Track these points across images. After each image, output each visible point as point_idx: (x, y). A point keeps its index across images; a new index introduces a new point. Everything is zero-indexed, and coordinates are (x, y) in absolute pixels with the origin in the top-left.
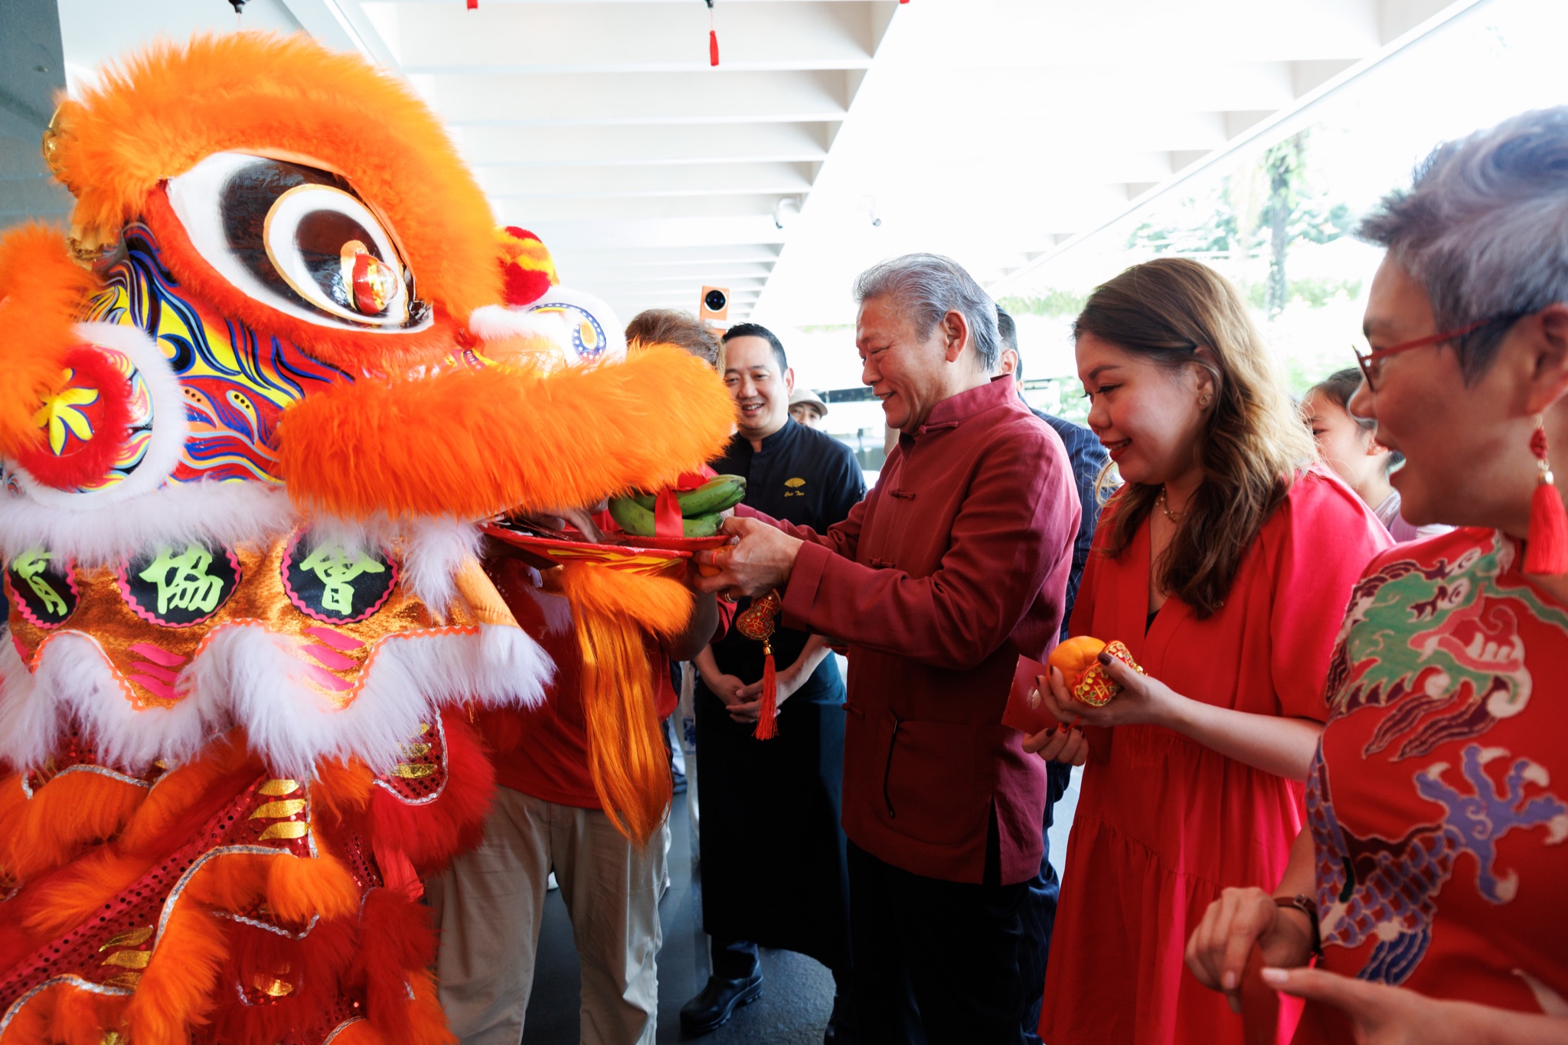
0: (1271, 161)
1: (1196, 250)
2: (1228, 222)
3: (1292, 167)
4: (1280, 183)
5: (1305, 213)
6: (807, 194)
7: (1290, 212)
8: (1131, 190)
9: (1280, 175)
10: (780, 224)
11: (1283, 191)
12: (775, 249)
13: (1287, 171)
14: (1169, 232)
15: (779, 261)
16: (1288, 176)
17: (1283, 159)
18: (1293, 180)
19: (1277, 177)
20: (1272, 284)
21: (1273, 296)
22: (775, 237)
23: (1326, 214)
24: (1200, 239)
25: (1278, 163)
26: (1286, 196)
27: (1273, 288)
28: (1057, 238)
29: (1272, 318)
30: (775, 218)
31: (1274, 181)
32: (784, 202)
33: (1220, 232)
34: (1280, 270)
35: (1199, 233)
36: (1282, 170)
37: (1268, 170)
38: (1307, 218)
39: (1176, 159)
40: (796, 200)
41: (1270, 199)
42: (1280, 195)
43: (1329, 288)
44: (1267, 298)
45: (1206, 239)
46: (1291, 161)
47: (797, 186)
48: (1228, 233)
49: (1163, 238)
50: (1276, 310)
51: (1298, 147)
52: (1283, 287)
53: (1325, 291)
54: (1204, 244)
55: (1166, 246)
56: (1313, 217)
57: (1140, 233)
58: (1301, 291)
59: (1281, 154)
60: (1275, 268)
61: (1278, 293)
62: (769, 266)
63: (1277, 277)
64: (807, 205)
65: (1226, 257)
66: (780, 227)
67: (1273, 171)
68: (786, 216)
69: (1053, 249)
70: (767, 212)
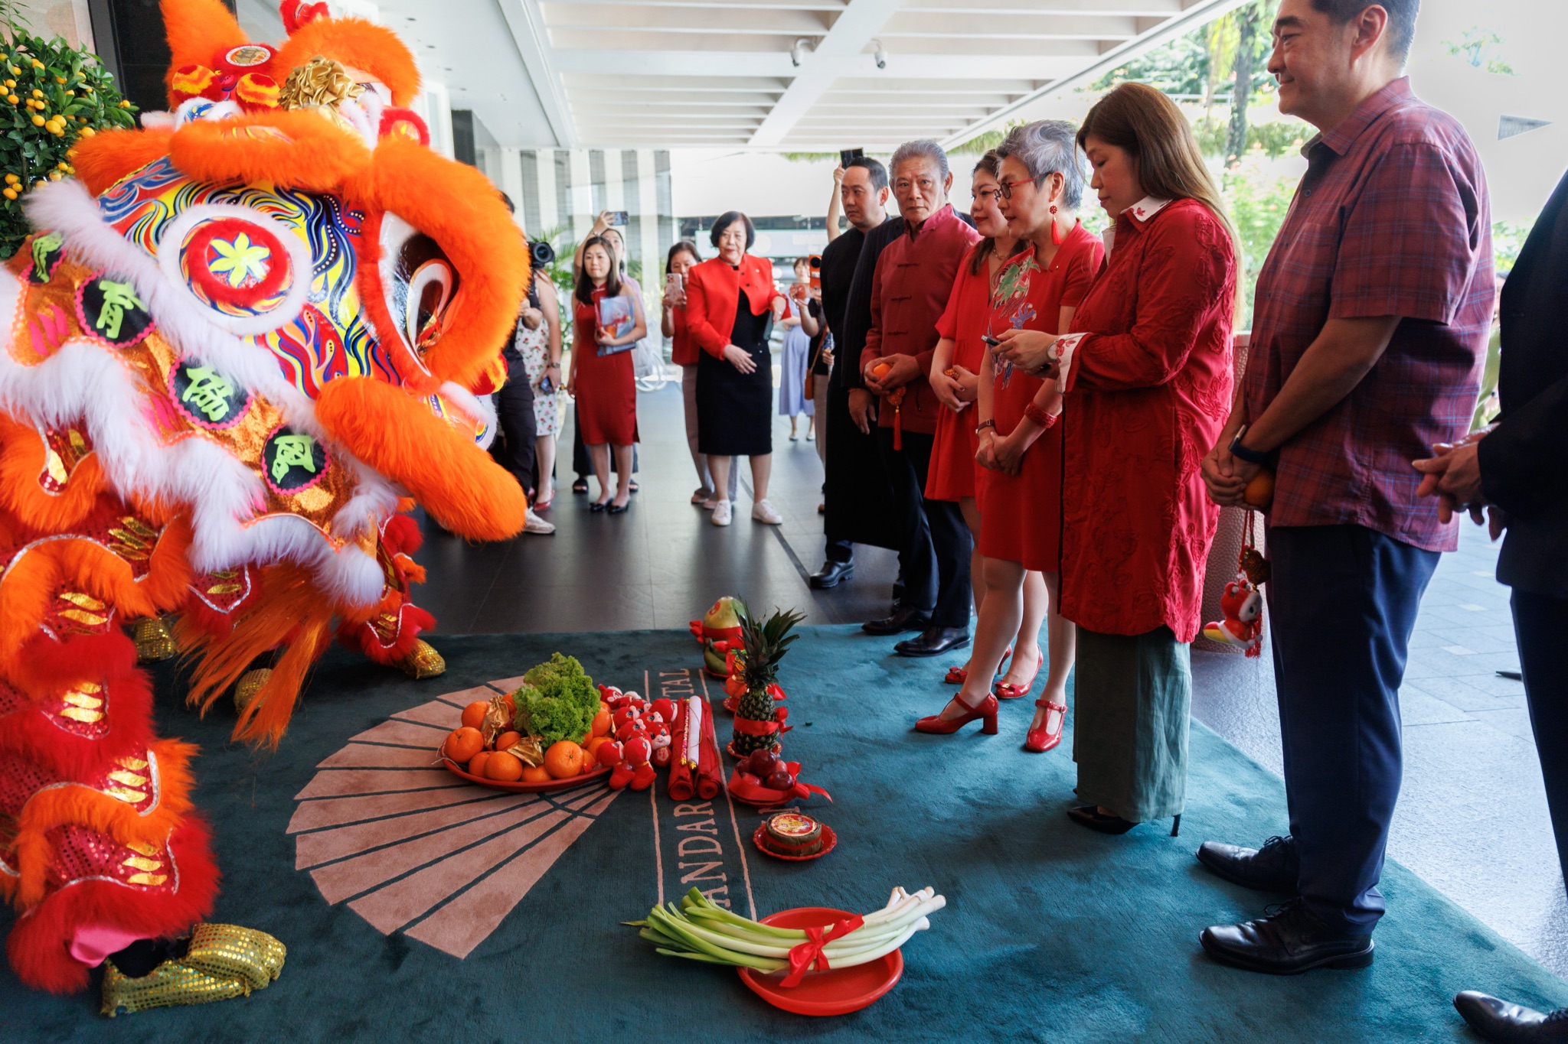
0: (1242, 10)
2: (1204, 63)
3: (1261, 15)
4: (1247, 32)
6: (822, 37)
7: (1256, 62)
9: (1248, 24)
10: (798, 61)
11: (1250, 40)
12: (785, 82)
13: (1256, 19)
14: (1146, 70)
15: (788, 94)
16: (1256, 25)
17: (1253, 8)
18: (1259, 30)
19: (1245, 25)
20: (1232, 131)
21: (1232, 143)
22: (787, 70)
24: (1174, 80)
25: (1247, 13)
26: (1253, 45)
27: (1232, 135)
28: (1035, 84)
29: (1229, 164)
30: (793, 56)
31: (1242, 29)
32: (800, 42)
33: (1193, 75)
34: (1241, 118)
35: (1175, 74)
36: (1250, 18)
37: (1237, 18)
40: (812, 42)
41: (1238, 47)
42: (1246, 44)
43: (1288, 135)
44: (1227, 144)
45: (1180, 80)
46: (1259, 12)
47: (816, 31)
48: (1200, 76)
50: (1232, 157)
52: (1241, 134)
53: (1284, 139)
54: (1178, 86)
57: (1117, 72)
58: (1261, 138)
59: (1251, 4)
60: (1236, 115)
61: (1237, 140)
62: (777, 97)
63: (1237, 124)
64: (821, 47)
65: (1195, 101)
66: (796, 64)
67: (1241, 20)
68: (802, 55)
69: (1032, 94)
70: (783, 49)
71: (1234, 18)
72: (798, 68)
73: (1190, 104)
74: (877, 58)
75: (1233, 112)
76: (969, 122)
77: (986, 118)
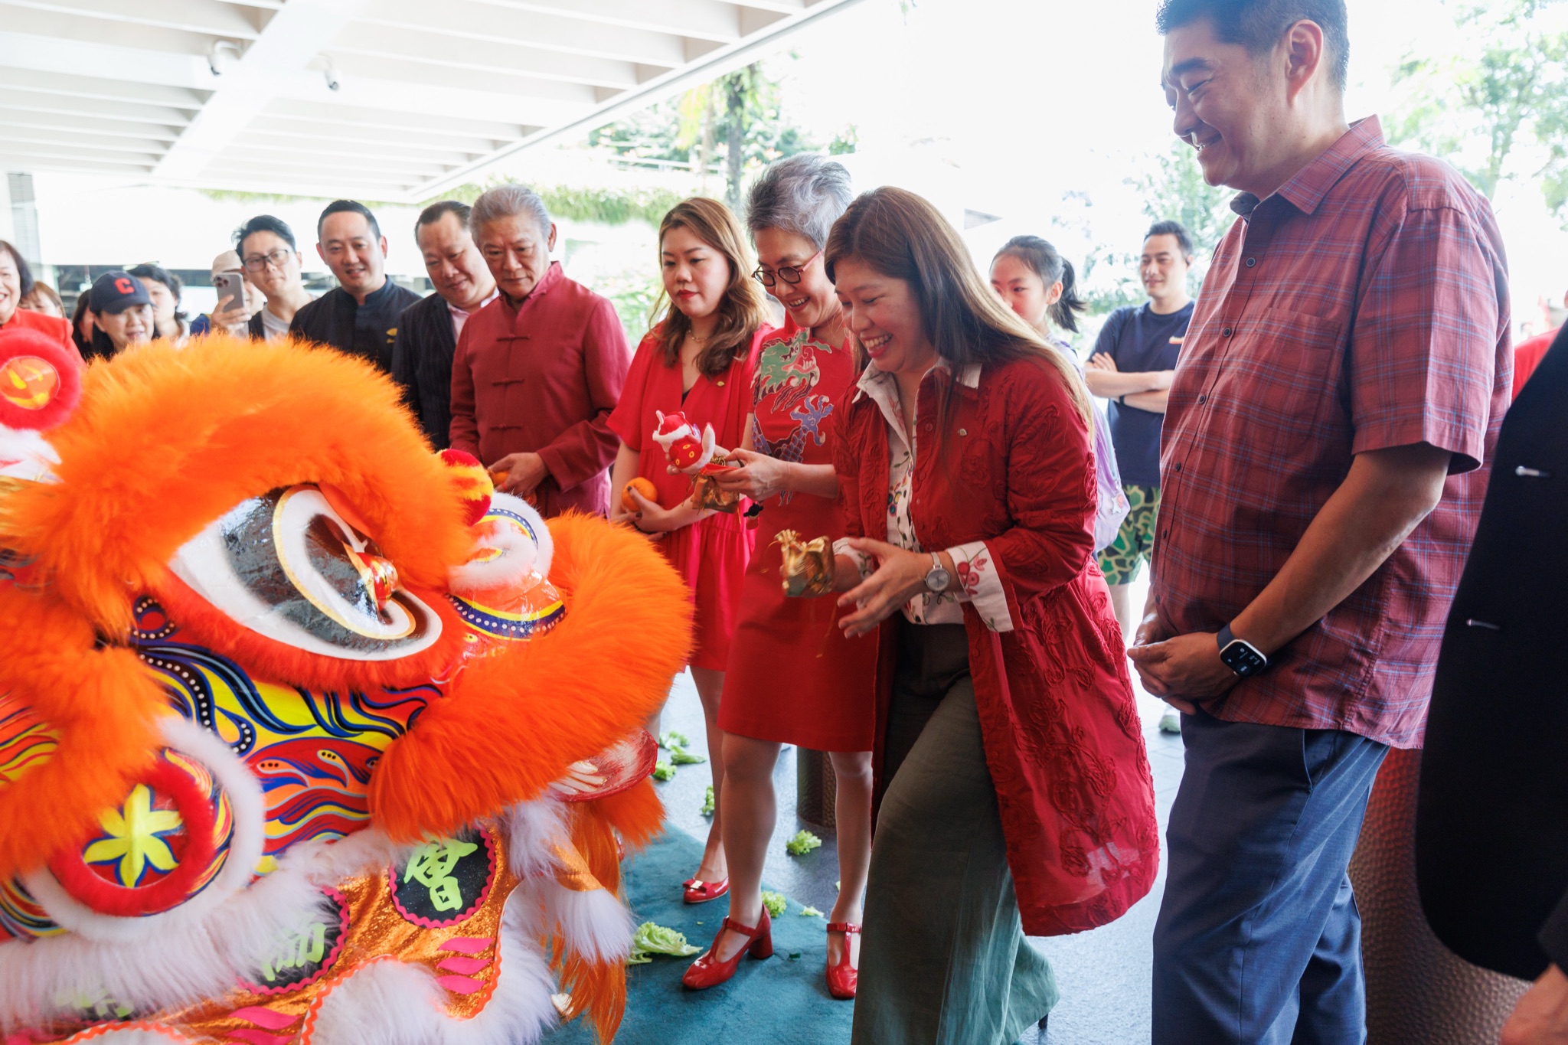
0: (728, 79)
1: (660, 158)
3: (746, 88)
4: (736, 101)
5: (759, 133)
6: (251, 42)
7: (745, 134)
8: (599, 93)
9: (736, 93)
10: (217, 69)
11: (738, 110)
12: (202, 96)
13: (742, 90)
14: (632, 134)
15: (206, 110)
16: (742, 96)
17: (739, 78)
18: (748, 102)
19: (733, 95)
22: (202, 79)
23: (777, 139)
24: (661, 147)
25: (734, 81)
26: (741, 116)
28: (524, 130)
30: (210, 61)
31: (730, 99)
32: (220, 45)
35: (662, 140)
36: (737, 89)
37: (725, 87)
38: (760, 139)
39: (641, 72)
40: (238, 47)
41: (726, 116)
42: (735, 114)
46: (746, 81)
47: (243, 32)
49: (627, 140)
51: (752, 69)
54: (665, 152)
55: (628, 149)
56: (766, 139)
57: (603, 132)
59: (736, 74)
60: (731, 187)
62: (189, 114)
63: (733, 197)
64: (250, 54)
65: (687, 170)
66: (216, 73)
67: (729, 88)
68: (223, 61)
69: (520, 141)
70: (198, 52)
71: (721, 86)
72: (217, 78)
73: (682, 172)
74: (327, 77)
75: (729, 183)
76: (446, 168)
77: (467, 165)
